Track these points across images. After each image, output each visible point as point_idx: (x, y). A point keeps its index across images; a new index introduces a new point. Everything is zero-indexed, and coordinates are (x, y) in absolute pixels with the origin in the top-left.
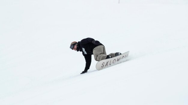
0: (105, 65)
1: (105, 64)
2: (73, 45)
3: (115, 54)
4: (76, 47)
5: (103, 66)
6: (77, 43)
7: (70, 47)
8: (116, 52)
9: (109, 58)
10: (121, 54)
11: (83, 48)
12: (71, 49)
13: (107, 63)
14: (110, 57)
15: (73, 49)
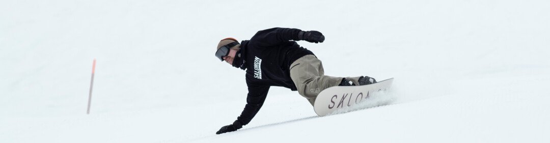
0: (337, 103)
1: (337, 101)
2: (225, 46)
3: (359, 81)
4: (233, 53)
5: (332, 105)
6: (236, 42)
7: (217, 54)
8: (360, 76)
9: (349, 85)
10: (375, 82)
11: (257, 58)
12: (219, 60)
13: (343, 98)
14: (351, 83)
15: (223, 60)
